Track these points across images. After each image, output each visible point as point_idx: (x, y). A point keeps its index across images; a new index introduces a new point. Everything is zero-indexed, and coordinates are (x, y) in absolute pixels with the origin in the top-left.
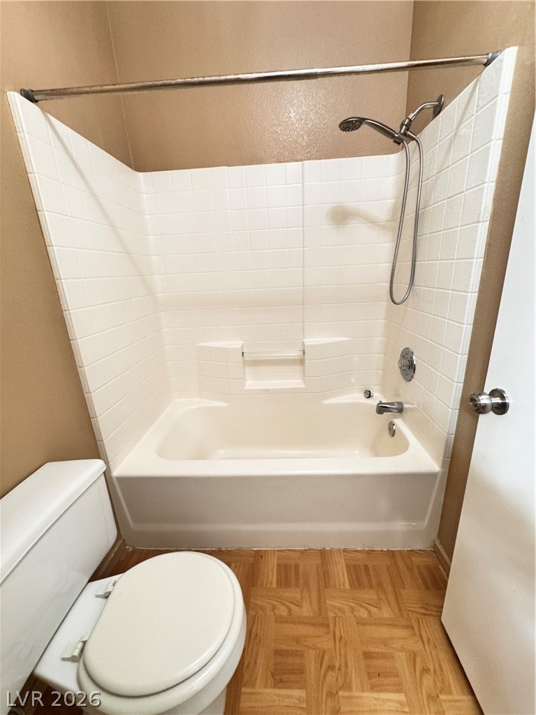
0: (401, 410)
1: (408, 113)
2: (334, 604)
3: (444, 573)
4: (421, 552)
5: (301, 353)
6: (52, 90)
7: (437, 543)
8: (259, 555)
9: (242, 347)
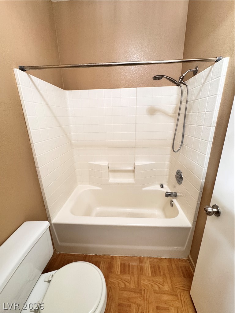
0: (176, 196)
1: (182, 73)
2: (144, 283)
3: (192, 271)
4: (182, 260)
5: (134, 168)
6: (32, 67)
7: (190, 256)
8: (113, 258)
9: (108, 165)
